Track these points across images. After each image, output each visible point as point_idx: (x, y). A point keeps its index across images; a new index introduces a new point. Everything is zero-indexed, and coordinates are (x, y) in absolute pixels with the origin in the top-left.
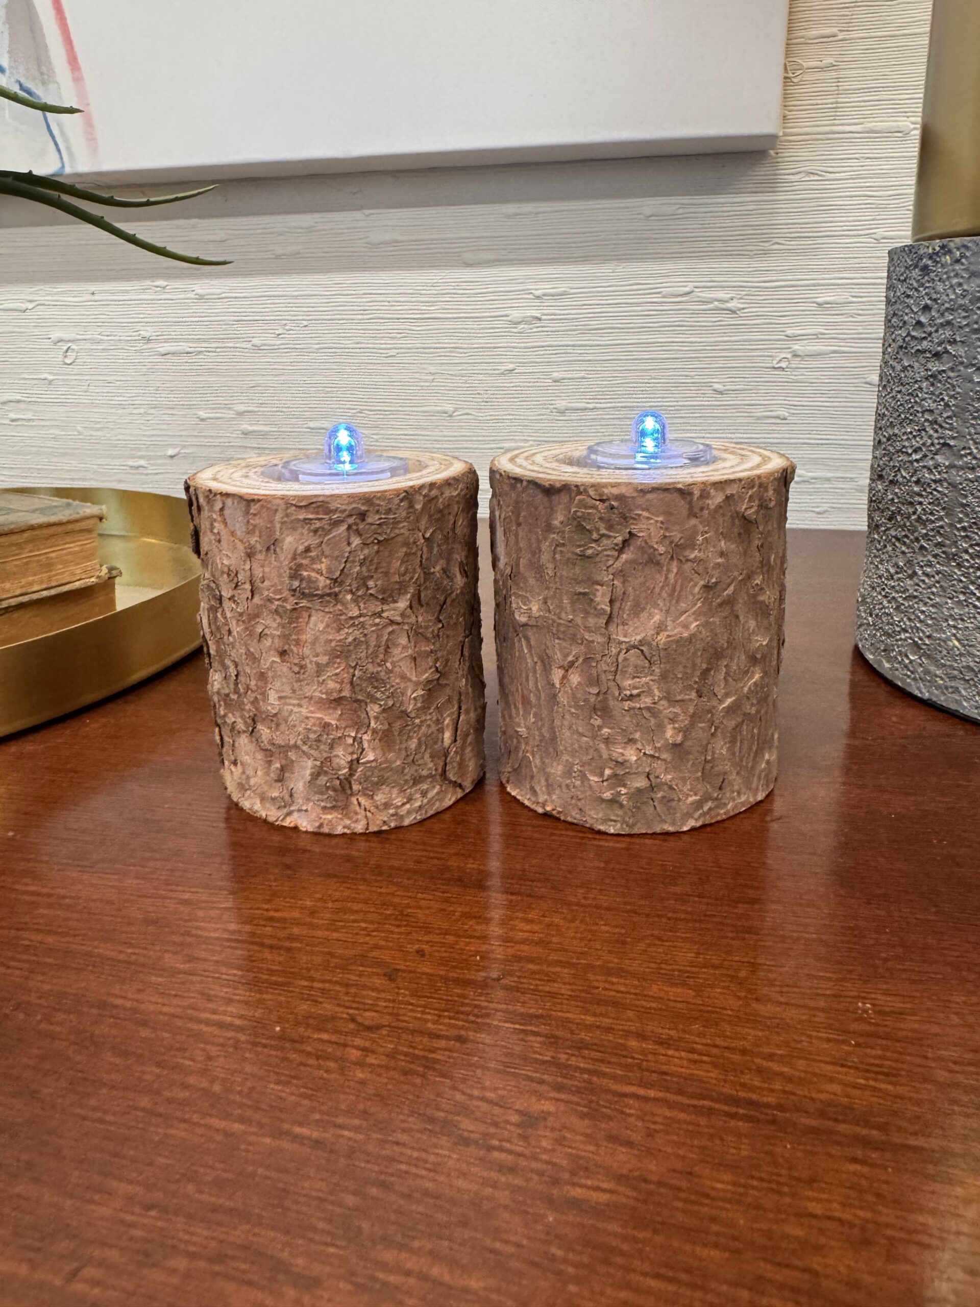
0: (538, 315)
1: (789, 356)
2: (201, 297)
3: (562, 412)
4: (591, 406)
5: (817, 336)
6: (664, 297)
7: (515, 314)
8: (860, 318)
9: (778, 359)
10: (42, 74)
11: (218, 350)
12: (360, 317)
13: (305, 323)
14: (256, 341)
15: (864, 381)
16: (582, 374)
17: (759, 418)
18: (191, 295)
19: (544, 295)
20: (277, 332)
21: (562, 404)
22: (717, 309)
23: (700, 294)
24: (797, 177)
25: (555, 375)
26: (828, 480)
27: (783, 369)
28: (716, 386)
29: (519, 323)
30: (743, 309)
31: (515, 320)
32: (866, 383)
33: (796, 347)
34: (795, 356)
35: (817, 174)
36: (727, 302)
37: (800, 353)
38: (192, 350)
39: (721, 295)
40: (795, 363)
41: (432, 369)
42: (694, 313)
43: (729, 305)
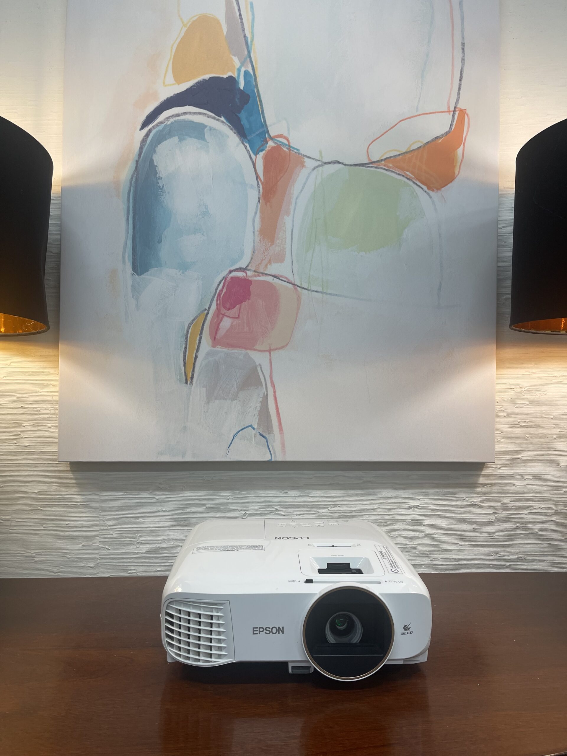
0: (419, 505)
1: (494, 518)
2: (301, 496)
3: (426, 535)
4: (436, 533)
5: (502, 512)
8: (513, 508)
9: (491, 519)
10: (269, 431)
11: (306, 514)
12: (359, 504)
13: (339, 506)
14: (320, 511)
15: (515, 525)
16: (433, 523)
17: (487, 537)
18: (298, 495)
19: (421, 499)
20: (328, 508)
21: (426, 532)
22: (473, 504)
23: (467, 500)
24: (493, 469)
25: (424, 523)
26: (508, 555)
27: (492, 522)
28: (474, 527)
29: (412, 507)
30: (481, 504)
31: (411, 506)
32: (516, 526)
33: (496, 516)
34: (496, 518)
35: (499, 468)
36: (476, 502)
37: (497, 517)
38: (295, 514)
39: (474, 500)
40: (496, 520)
41: (383, 521)
42: (466, 505)
43: (476, 503)
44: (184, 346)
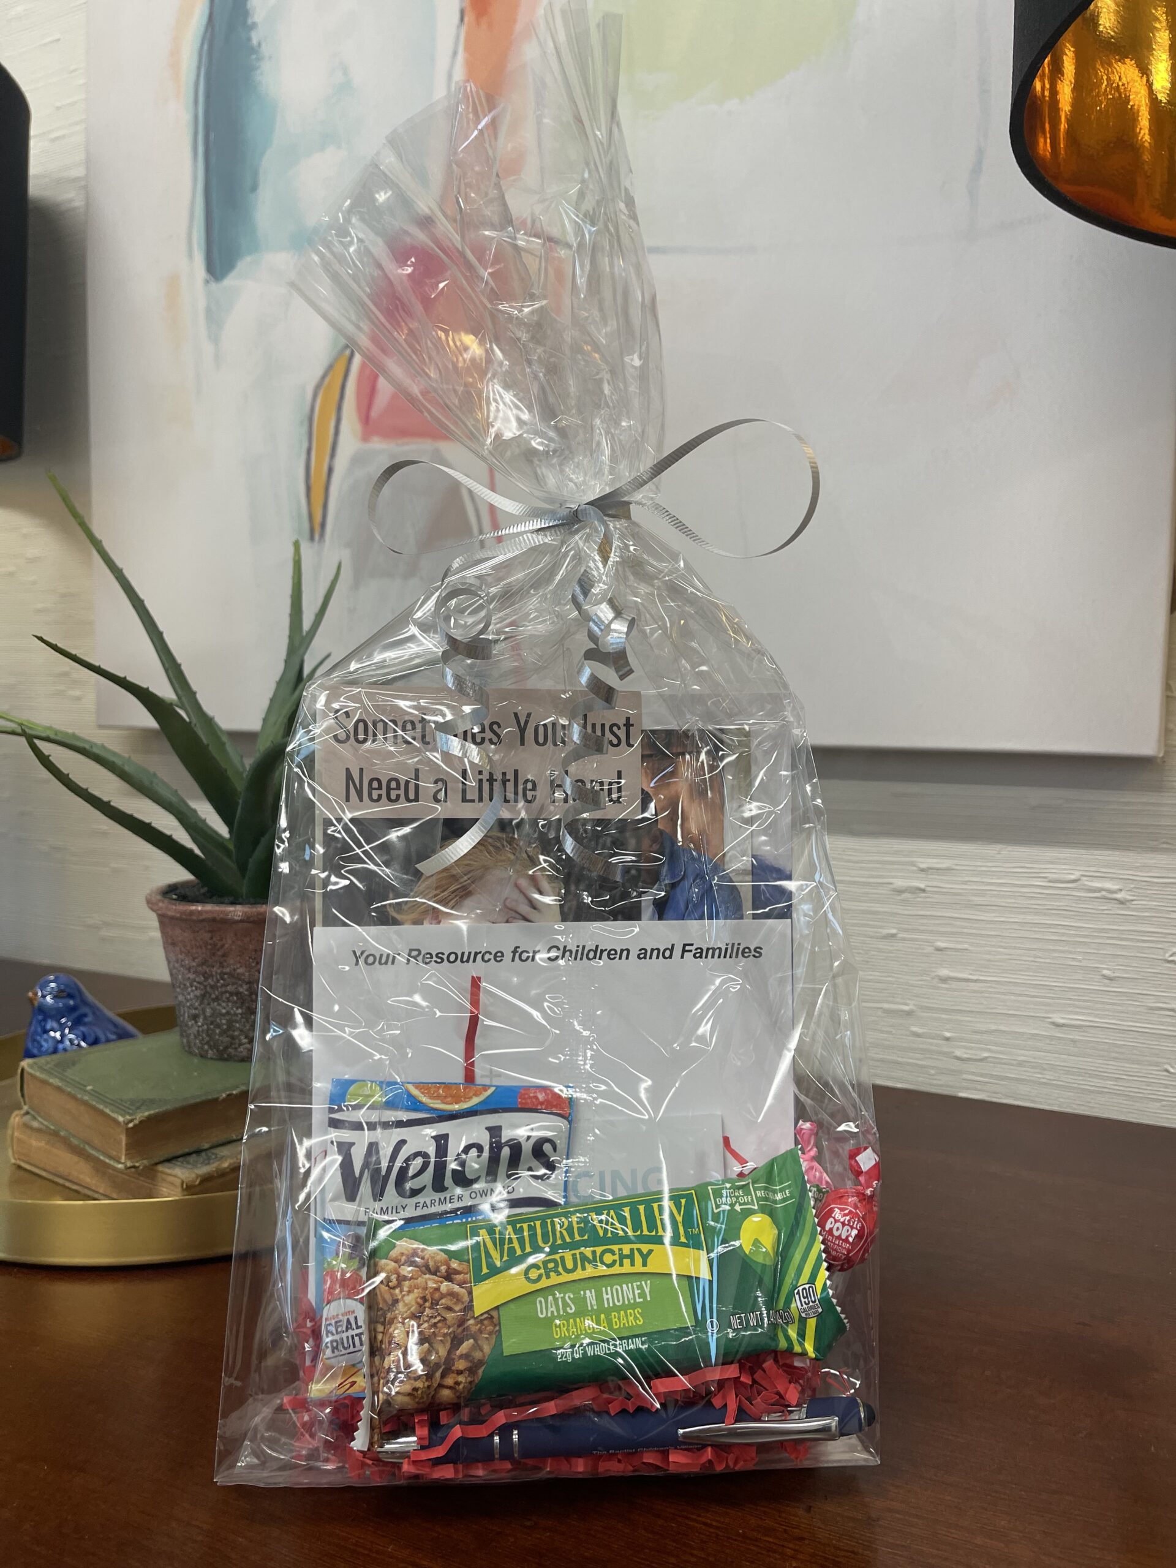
0: (922, 886)
3: (945, 980)
4: (975, 978)
6: (1050, 881)
7: (900, 883)
9: (1170, 953)
16: (966, 946)
17: (1151, 1008)
19: (929, 869)
21: (944, 972)
22: (1104, 898)
23: (1086, 883)
28: (1105, 972)
29: (902, 892)
30: (1133, 900)
31: (899, 889)
36: (1115, 892)
39: (1108, 885)
42: (1081, 899)
43: (1119, 896)
44: (305, 445)
